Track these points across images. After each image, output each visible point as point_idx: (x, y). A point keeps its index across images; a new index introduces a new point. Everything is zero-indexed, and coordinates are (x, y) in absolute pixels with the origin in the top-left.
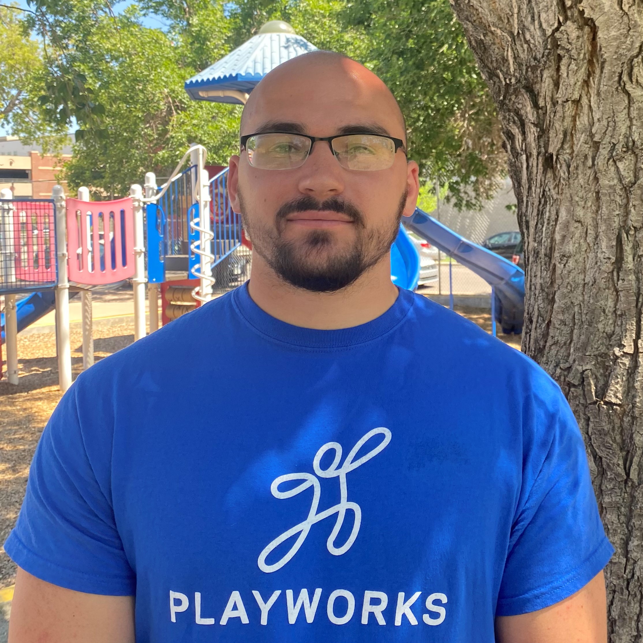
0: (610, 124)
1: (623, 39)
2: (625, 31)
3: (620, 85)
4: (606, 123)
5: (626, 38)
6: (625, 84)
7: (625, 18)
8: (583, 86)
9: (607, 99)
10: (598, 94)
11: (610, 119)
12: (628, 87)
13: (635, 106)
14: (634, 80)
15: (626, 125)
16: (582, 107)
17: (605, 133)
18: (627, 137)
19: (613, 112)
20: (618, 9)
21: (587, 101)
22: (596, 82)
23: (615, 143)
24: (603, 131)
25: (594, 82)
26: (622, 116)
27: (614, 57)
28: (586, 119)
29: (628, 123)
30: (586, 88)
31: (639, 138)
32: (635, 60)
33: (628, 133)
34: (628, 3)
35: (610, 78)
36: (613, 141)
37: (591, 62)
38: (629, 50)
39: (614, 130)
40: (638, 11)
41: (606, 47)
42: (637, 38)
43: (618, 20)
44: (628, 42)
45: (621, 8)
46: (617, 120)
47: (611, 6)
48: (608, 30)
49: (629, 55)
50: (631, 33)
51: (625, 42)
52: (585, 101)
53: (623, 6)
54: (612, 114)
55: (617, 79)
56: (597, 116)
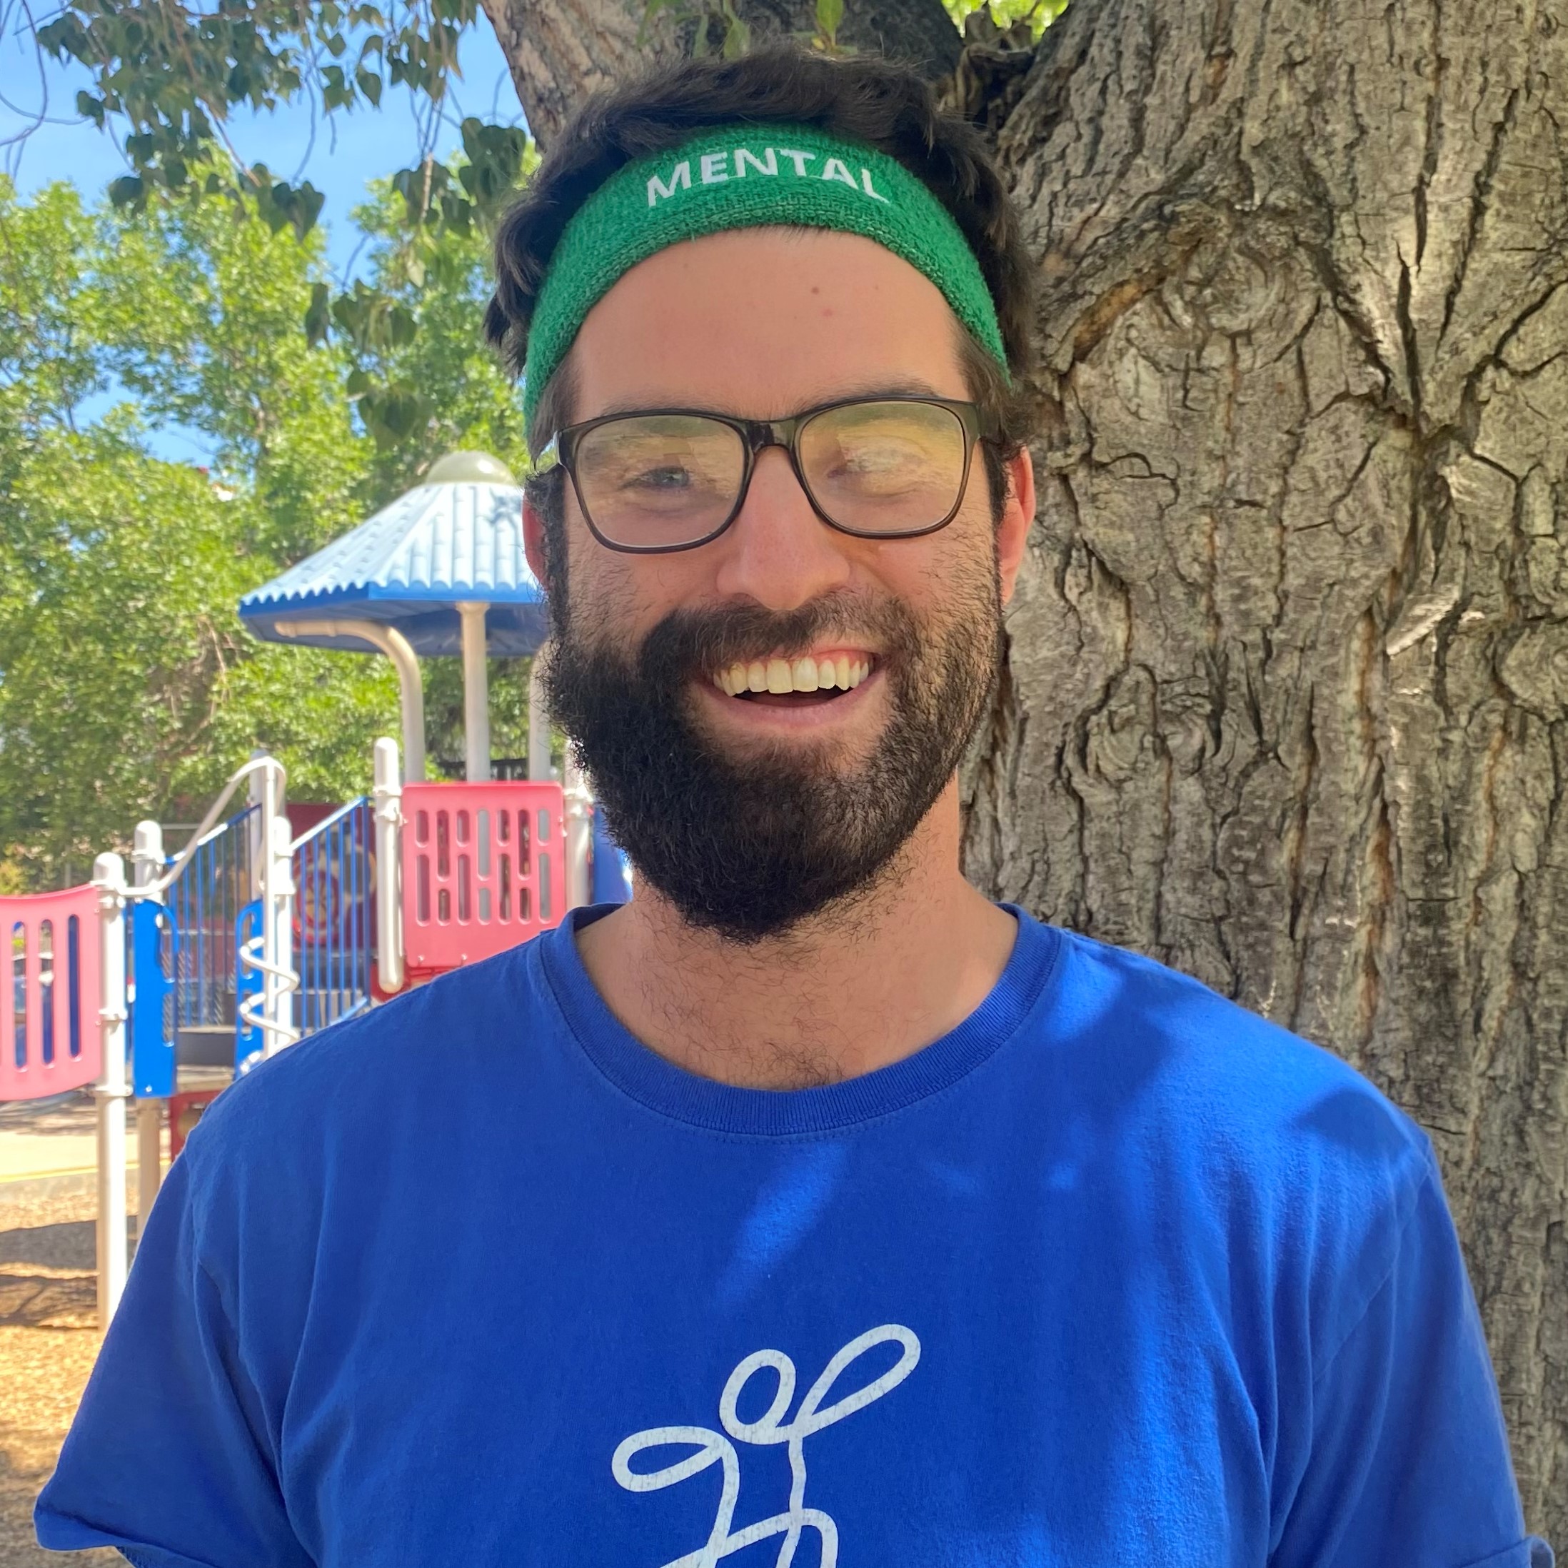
0: (1039, 867)
1: (1066, 669)
2: (1071, 651)
3: (1060, 777)
4: (1028, 866)
5: (1074, 665)
6: (1070, 775)
7: (1071, 619)
8: (981, 772)
9: (1031, 808)
10: (1013, 794)
11: (1036, 856)
12: (1078, 782)
13: (1093, 828)
14: (1091, 767)
15: (1073, 872)
16: (978, 821)
17: (1025, 888)
18: (1076, 899)
19: (1045, 839)
20: (1055, 596)
21: (989, 807)
22: (1008, 765)
23: (1048, 912)
24: (1022, 883)
25: (1004, 763)
26: (1063, 850)
27: (1047, 709)
28: (986, 850)
29: (1078, 867)
30: (988, 777)
31: (1102, 906)
32: (1094, 718)
33: (1078, 890)
34: (1078, 585)
35: (1037, 760)
36: (1043, 908)
37: (997, 716)
38: (1080, 695)
39: (1046, 880)
40: (1100, 605)
41: (1027, 685)
42: (1097, 667)
43: (1056, 623)
44: (1078, 676)
45: (1063, 595)
46: (1053, 858)
47: (1041, 590)
48: (1032, 644)
49: (1081, 704)
50: (1085, 654)
51: (1070, 676)
52: (984, 806)
53: (1067, 590)
54: (1042, 844)
55: (1051, 760)
56: (1009, 845)
